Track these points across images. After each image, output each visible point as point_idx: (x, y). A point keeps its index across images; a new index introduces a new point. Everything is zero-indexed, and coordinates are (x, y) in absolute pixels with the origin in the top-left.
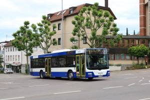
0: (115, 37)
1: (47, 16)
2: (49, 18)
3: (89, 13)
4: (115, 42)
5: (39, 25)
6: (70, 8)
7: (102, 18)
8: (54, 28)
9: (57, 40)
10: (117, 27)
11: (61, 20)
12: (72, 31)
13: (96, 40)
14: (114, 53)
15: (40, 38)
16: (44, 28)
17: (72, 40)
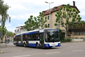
0: (80, 23)
1: (42, 12)
2: (43, 13)
3: (64, 10)
4: (79, 25)
5: (38, 17)
6: (54, 8)
7: (72, 12)
8: (46, 18)
9: (47, 25)
10: (80, 17)
11: (49, 14)
12: (55, 20)
13: (69, 25)
14: (79, 32)
15: (39, 24)
16: (40, 19)
17: (56, 25)
